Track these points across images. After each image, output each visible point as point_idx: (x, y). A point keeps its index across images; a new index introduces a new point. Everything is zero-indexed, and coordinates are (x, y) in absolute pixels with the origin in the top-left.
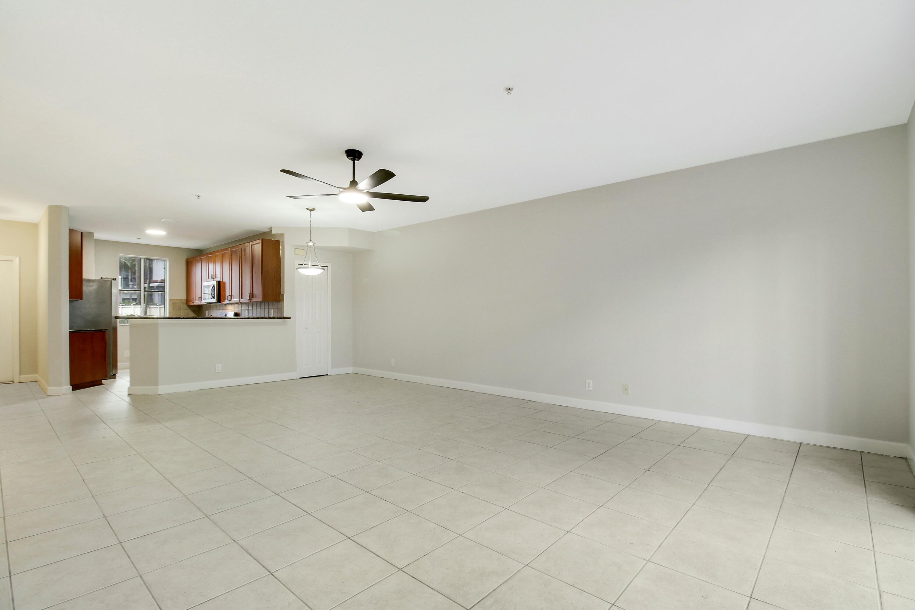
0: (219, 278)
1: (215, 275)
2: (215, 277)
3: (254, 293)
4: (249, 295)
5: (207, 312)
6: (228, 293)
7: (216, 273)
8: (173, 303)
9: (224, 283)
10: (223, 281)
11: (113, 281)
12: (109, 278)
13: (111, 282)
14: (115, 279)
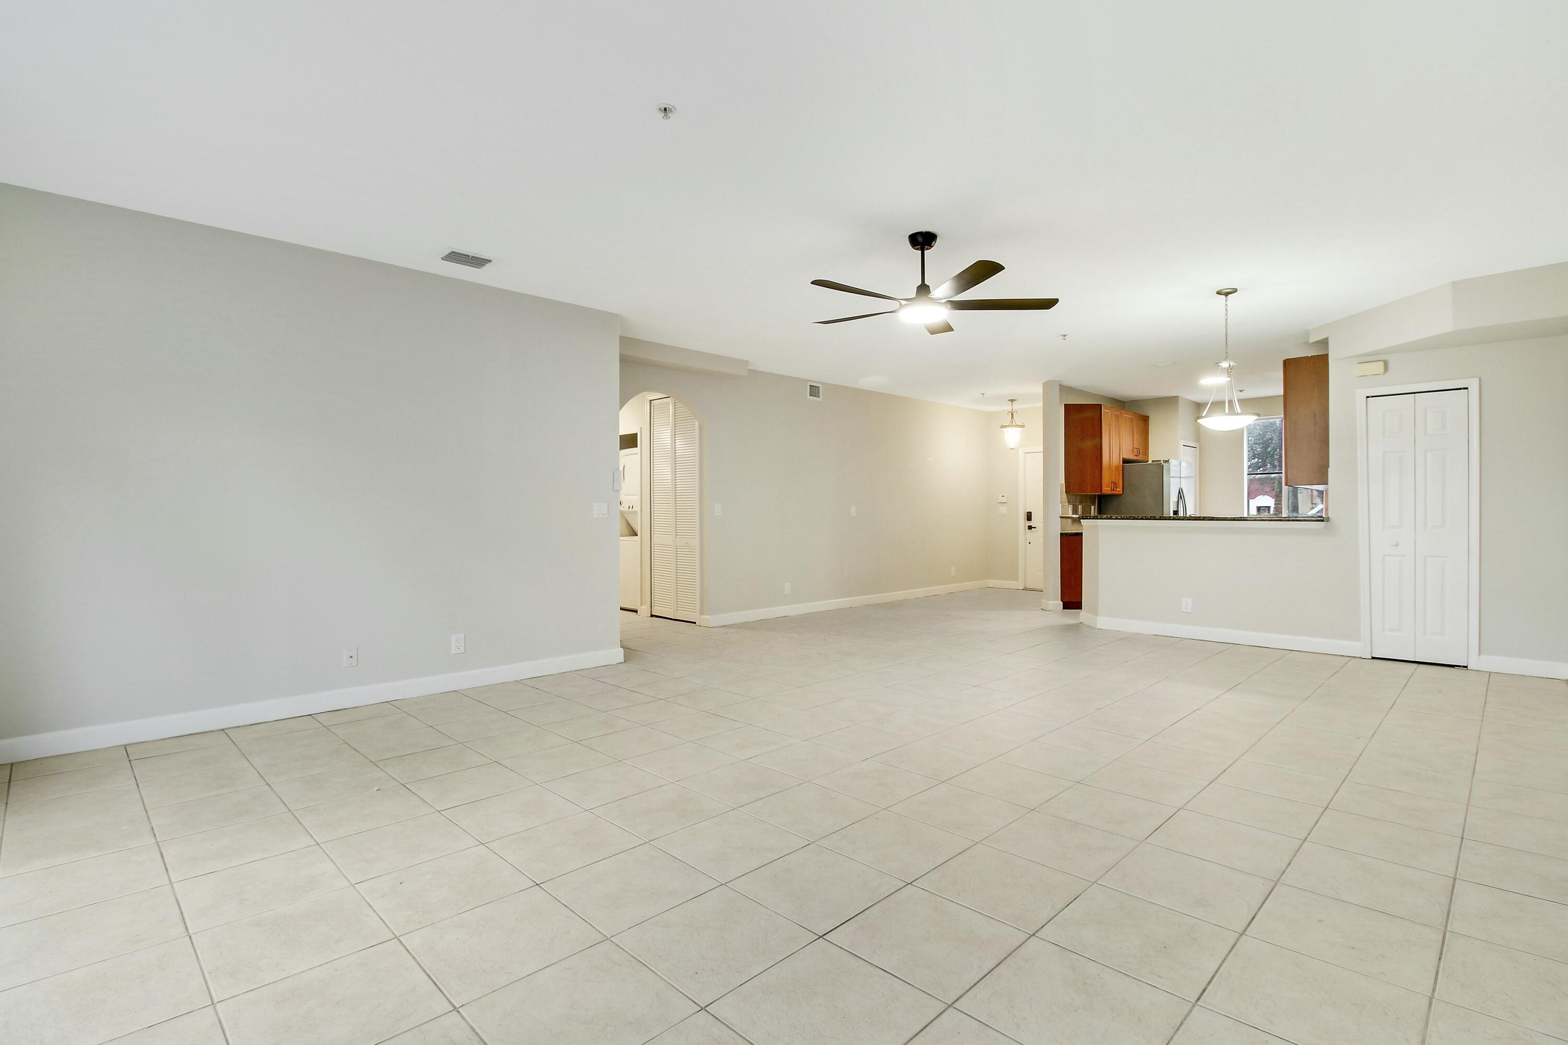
11: (1165, 465)
12: (1160, 461)
13: (1163, 466)
14: (1167, 461)
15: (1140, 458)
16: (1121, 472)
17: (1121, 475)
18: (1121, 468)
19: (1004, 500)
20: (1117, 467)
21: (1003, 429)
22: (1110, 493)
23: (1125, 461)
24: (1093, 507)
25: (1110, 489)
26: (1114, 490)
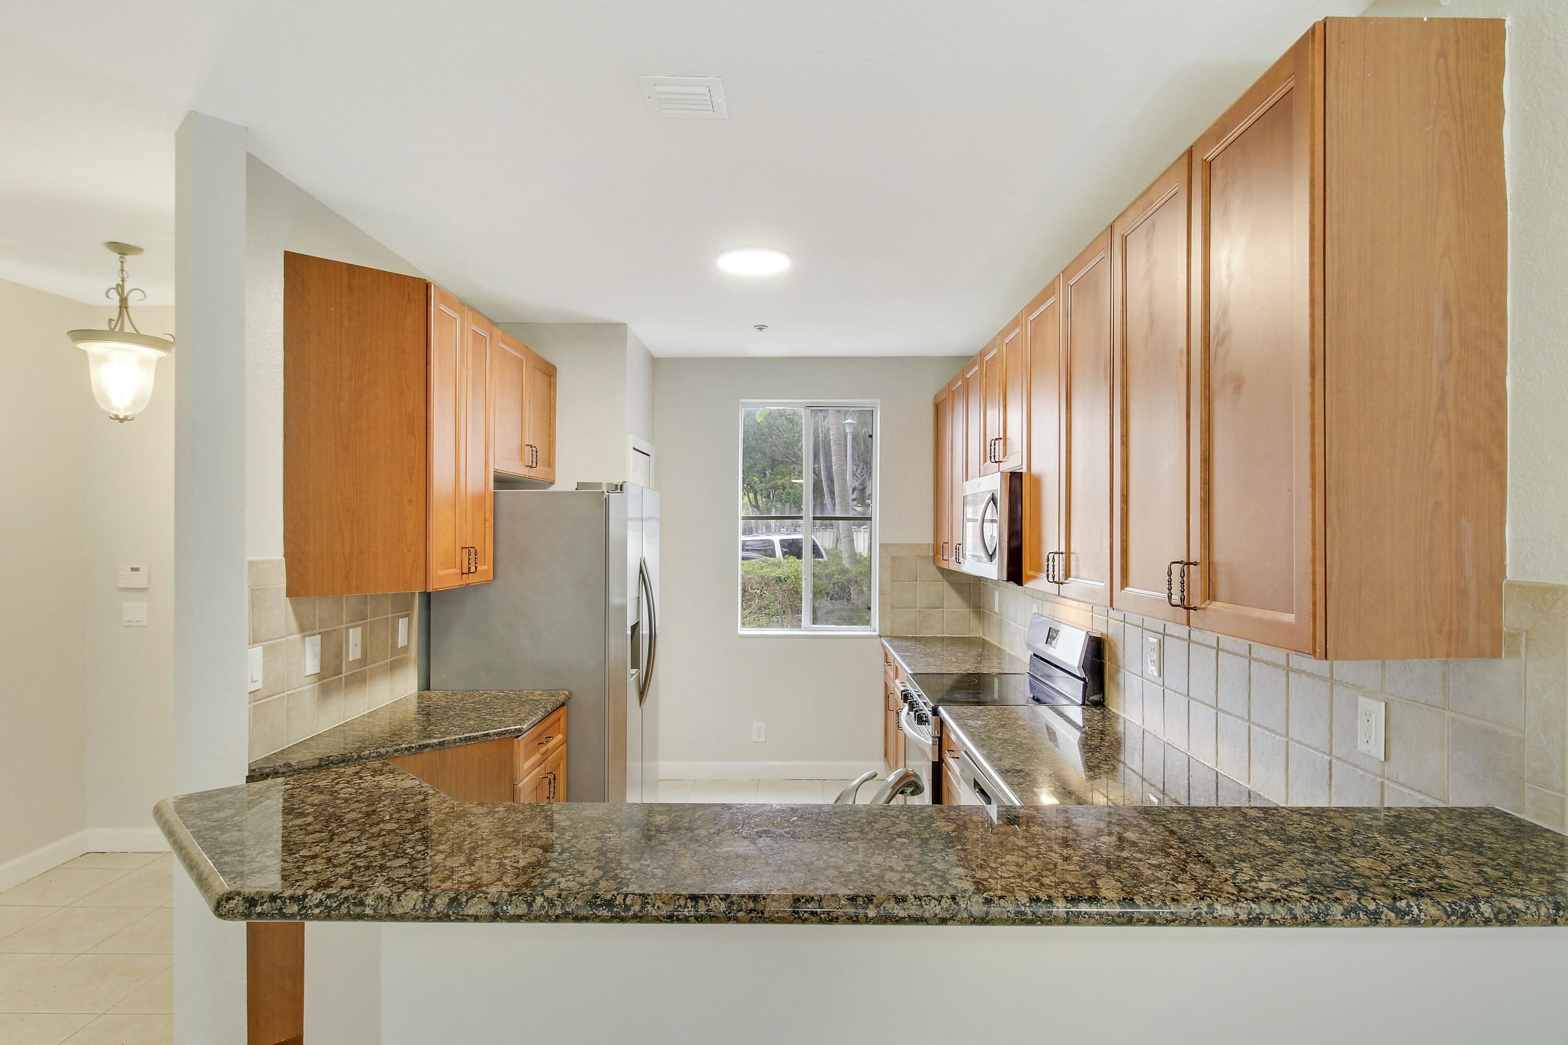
0: (1014, 462)
1: (1005, 444)
2: (1005, 454)
3: (1219, 555)
4: (1176, 569)
5: (997, 593)
6: (1052, 541)
7: (1008, 436)
8: (893, 559)
9: (1037, 482)
10: (1034, 470)
11: (614, 497)
12: (599, 485)
13: (607, 501)
14: (620, 488)
15: (537, 473)
16: (489, 515)
17: (490, 524)
18: (489, 503)
19: (138, 580)
20: (479, 500)
21: (82, 346)
22: (455, 583)
23: (503, 482)
24: (403, 623)
25: (457, 571)
26: (469, 573)
